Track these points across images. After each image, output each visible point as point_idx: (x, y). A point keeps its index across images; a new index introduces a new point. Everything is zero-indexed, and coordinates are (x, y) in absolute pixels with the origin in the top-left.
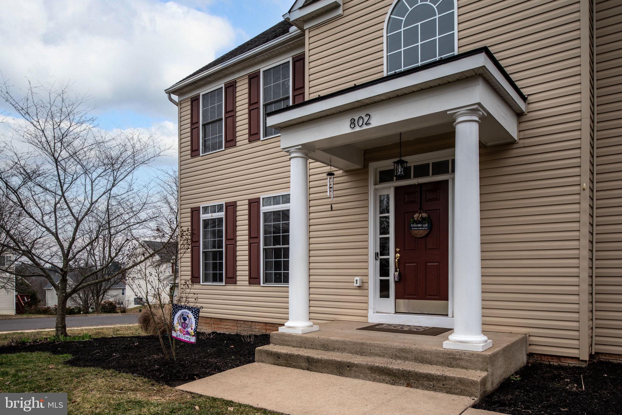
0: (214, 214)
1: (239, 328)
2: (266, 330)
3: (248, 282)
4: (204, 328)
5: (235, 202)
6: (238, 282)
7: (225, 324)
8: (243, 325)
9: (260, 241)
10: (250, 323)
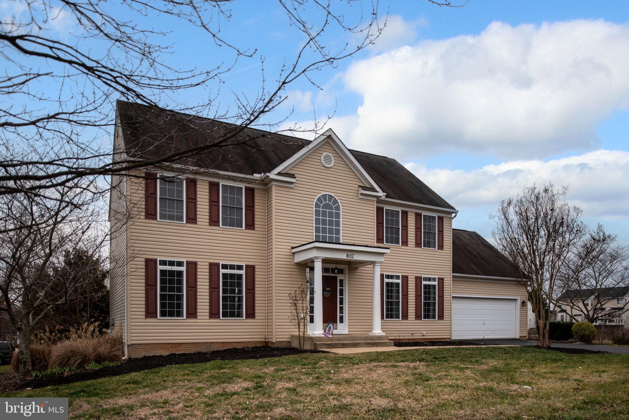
0: (173, 267)
1: (198, 348)
2: (223, 347)
3: (208, 317)
4: (160, 352)
5: (196, 262)
6: (198, 317)
7: (184, 346)
8: (203, 346)
9: (219, 290)
10: (209, 344)
